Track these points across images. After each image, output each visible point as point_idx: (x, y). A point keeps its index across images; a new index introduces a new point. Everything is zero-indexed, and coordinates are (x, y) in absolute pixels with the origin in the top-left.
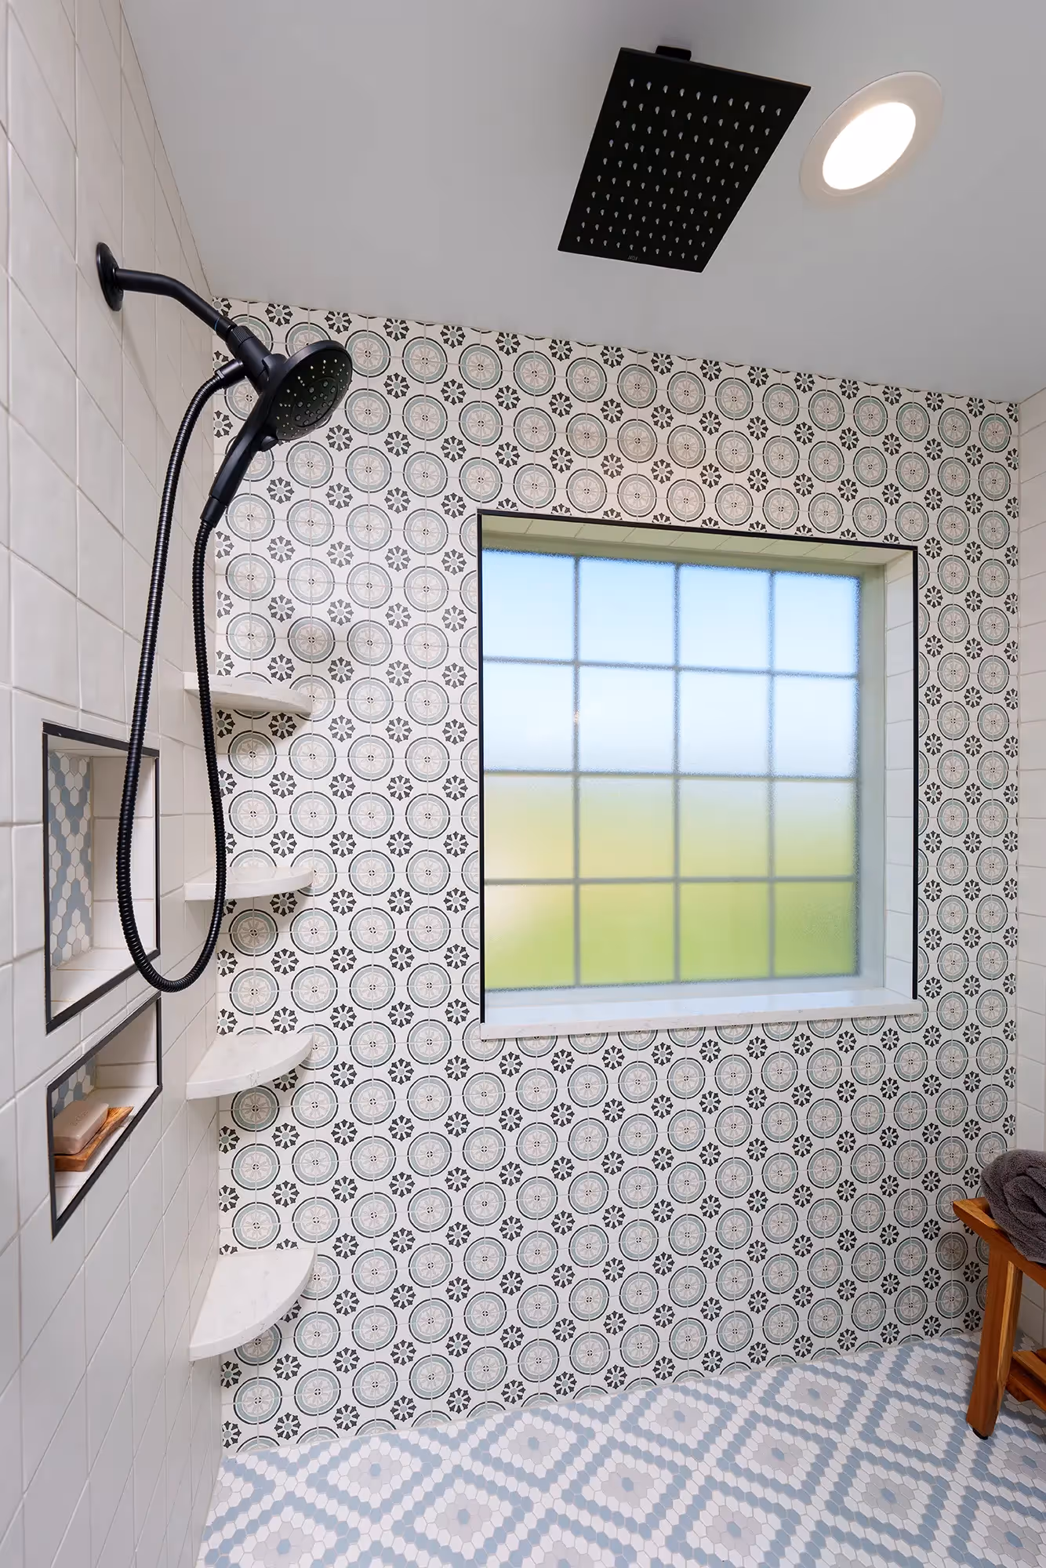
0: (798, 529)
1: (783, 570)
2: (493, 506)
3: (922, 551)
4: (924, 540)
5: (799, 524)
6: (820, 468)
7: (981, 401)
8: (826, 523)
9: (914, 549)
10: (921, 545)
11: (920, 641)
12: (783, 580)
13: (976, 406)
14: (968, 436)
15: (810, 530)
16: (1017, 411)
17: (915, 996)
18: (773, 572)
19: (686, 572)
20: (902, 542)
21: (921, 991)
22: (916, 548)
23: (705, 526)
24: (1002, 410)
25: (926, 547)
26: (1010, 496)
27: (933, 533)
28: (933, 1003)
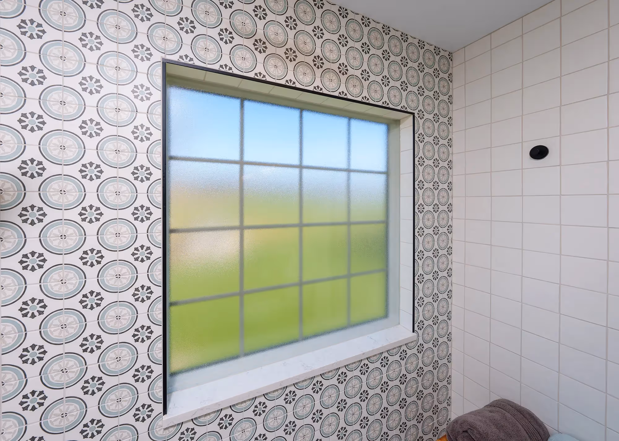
0: (363, 98)
1: (356, 118)
2: (175, 58)
3: (416, 115)
4: (417, 110)
5: (363, 95)
6: (373, 67)
7: (439, 49)
8: (375, 97)
9: (413, 114)
10: (416, 112)
11: (416, 159)
12: (355, 123)
13: (437, 51)
14: (434, 63)
15: (368, 99)
16: (452, 56)
17: (413, 332)
18: (350, 118)
19: (306, 114)
20: (409, 110)
21: (416, 328)
22: (414, 113)
23: (315, 90)
24: (446, 54)
25: (418, 114)
26: (449, 94)
27: (421, 107)
28: (420, 332)
